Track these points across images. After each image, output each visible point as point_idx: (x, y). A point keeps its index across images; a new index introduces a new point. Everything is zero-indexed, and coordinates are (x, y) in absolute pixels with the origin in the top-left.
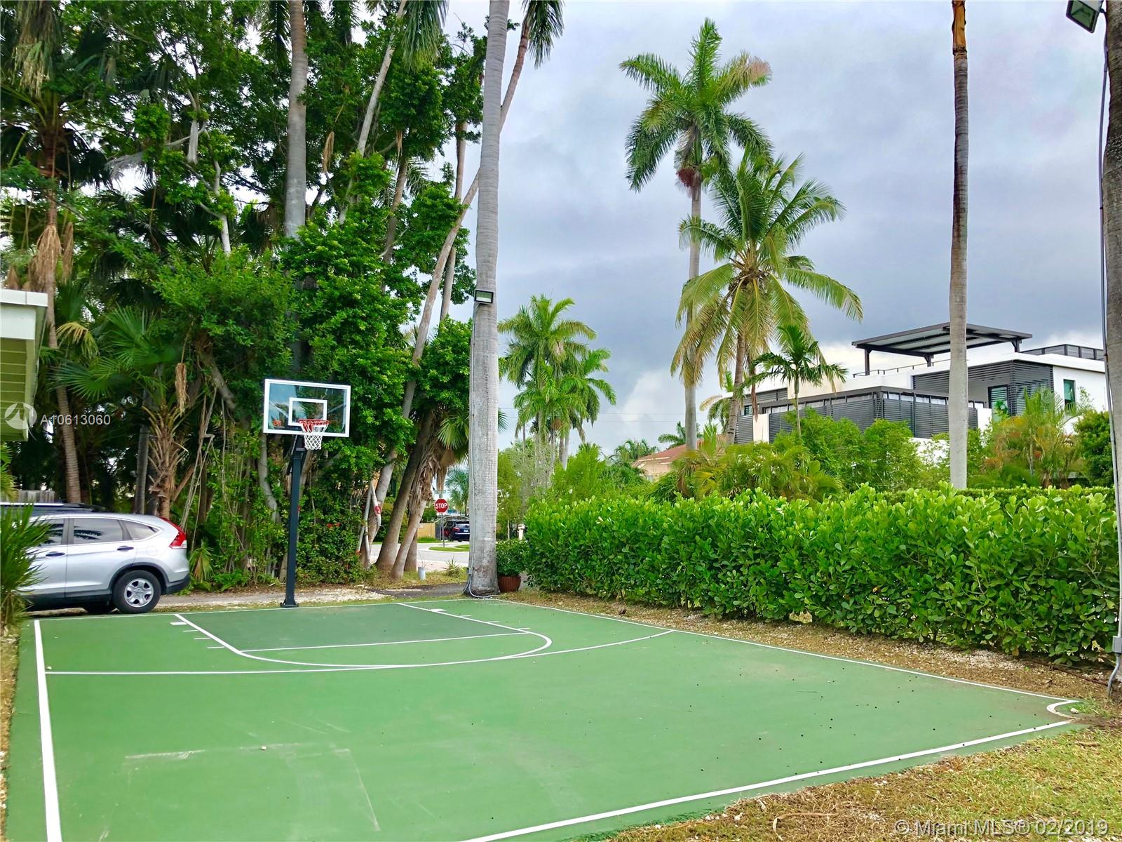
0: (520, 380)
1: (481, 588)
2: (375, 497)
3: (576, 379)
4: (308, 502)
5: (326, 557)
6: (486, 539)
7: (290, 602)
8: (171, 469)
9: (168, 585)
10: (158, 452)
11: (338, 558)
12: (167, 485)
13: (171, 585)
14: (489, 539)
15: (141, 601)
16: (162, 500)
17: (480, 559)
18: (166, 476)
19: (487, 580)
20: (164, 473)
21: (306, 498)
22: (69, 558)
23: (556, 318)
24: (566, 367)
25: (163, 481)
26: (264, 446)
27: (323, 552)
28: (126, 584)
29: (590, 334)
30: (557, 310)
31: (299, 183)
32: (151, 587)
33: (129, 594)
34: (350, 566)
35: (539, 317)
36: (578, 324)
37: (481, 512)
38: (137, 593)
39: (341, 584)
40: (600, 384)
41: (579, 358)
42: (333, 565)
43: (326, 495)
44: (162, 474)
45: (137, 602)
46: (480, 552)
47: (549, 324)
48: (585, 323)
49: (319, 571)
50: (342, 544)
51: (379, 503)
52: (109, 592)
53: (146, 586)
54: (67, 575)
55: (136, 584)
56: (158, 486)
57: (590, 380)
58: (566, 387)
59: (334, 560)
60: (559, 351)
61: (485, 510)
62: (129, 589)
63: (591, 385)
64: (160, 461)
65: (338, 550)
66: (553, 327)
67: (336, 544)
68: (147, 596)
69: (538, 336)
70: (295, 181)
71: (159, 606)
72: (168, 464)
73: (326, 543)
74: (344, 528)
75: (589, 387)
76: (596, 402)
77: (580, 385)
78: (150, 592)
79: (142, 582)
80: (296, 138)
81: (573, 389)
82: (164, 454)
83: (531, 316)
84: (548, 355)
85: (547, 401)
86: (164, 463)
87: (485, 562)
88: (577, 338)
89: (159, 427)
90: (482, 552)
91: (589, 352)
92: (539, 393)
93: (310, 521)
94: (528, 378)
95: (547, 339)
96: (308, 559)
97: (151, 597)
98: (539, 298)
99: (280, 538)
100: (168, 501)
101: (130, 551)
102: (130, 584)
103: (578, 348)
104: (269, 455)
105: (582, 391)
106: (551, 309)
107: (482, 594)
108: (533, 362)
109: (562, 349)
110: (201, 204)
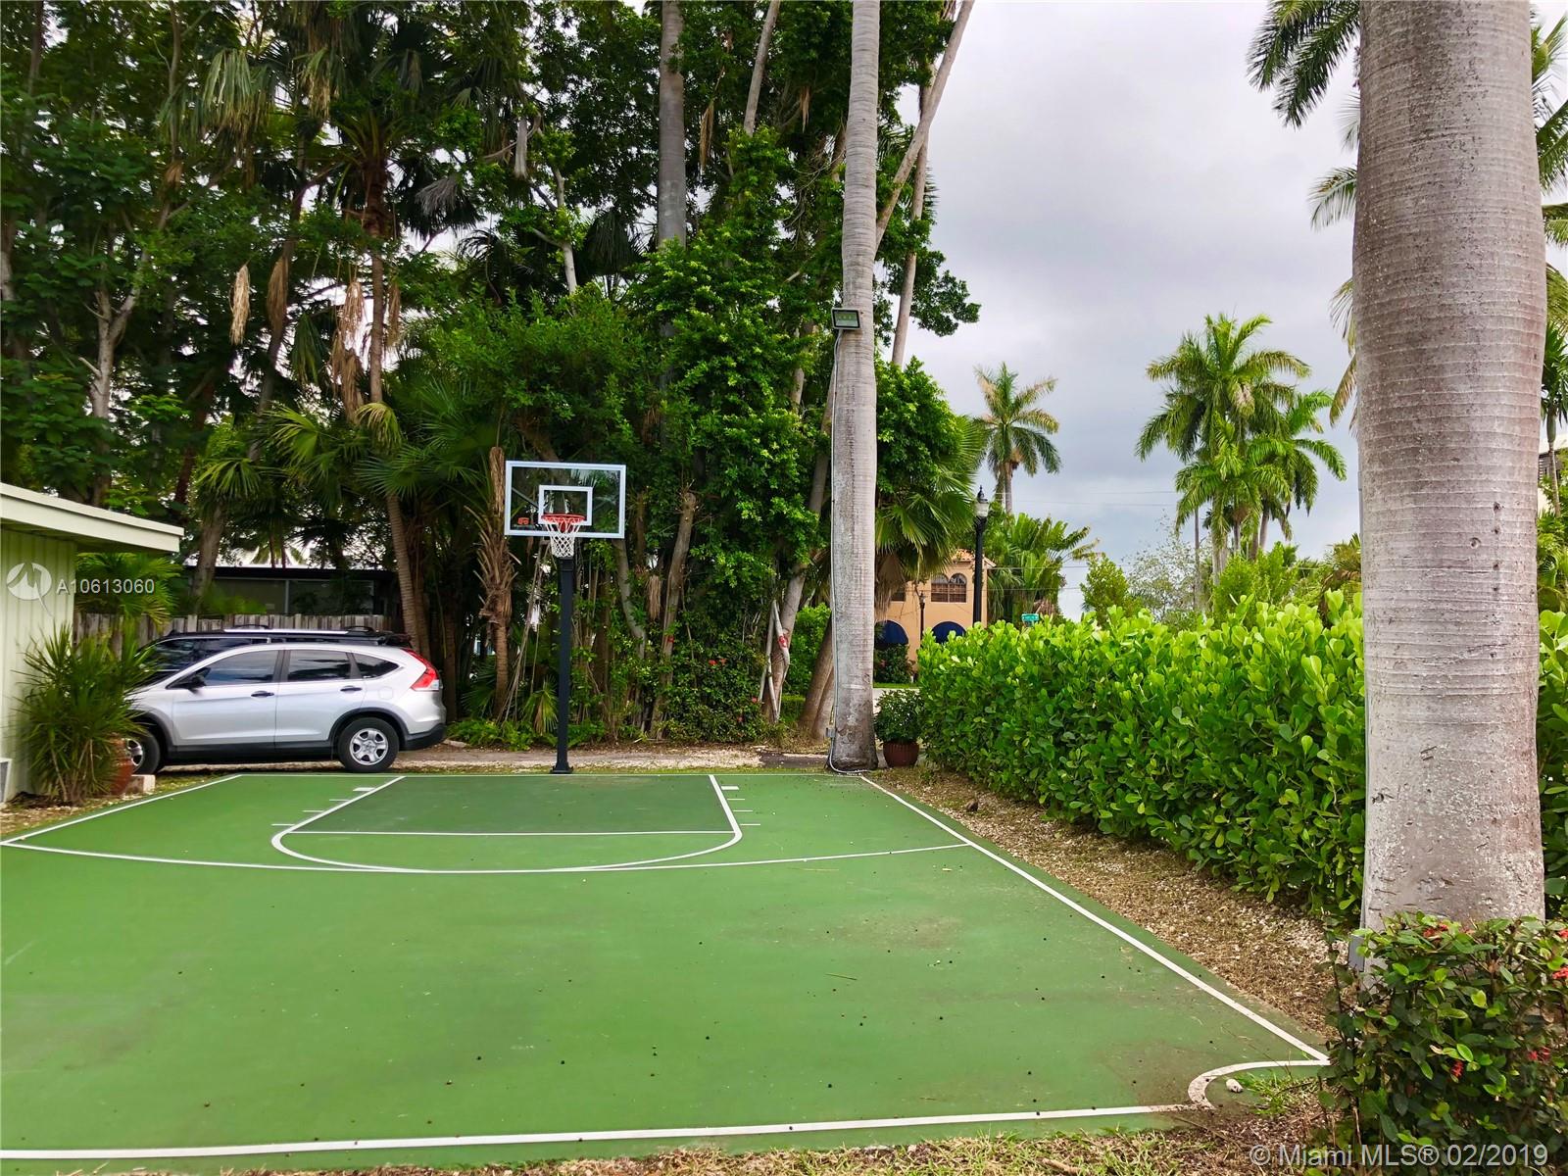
0: (1186, 447)
1: (844, 759)
2: (779, 624)
3: (1274, 441)
4: (683, 630)
5: (711, 706)
6: (853, 686)
7: (562, 767)
8: (503, 586)
9: (407, 738)
10: (486, 565)
11: (726, 708)
12: (500, 608)
13: (411, 738)
14: (858, 687)
15: (372, 758)
16: (494, 628)
17: (845, 716)
18: (497, 596)
19: (855, 747)
20: (494, 592)
21: (678, 625)
22: (280, 700)
23: (1242, 348)
24: (1261, 421)
25: (494, 602)
26: (623, 554)
27: (705, 699)
28: (351, 735)
29: (1303, 370)
30: (1243, 335)
31: (674, 186)
32: (385, 740)
33: (356, 747)
34: (745, 720)
35: (1217, 349)
36: (1280, 355)
37: (844, 646)
38: (367, 747)
39: (730, 743)
40: (1320, 448)
41: (1281, 408)
42: (719, 717)
43: (707, 620)
44: (490, 594)
45: (366, 758)
46: (843, 706)
47: (1232, 357)
48: (1292, 351)
49: (699, 724)
50: (732, 689)
51: (786, 632)
52: (329, 744)
53: (379, 738)
54: (276, 722)
55: (365, 735)
56: (489, 609)
57: (1303, 442)
58: (1257, 455)
59: (720, 709)
60: (1243, 397)
61: (851, 643)
62: (357, 742)
63: (1300, 449)
64: (488, 577)
65: (726, 695)
66: (1240, 360)
67: (724, 688)
68: (380, 752)
69: (1212, 378)
70: (669, 183)
71: (395, 765)
72: (498, 581)
73: (709, 686)
74: (735, 667)
75: (1297, 453)
76: (1312, 479)
77: (1281, 450)
78: (384, 746)
79: (372, 732)
80: (669, 122)
81: (1271, 458)
82: (493, 569)
83: (1203, 348)
84: (1227, 405)
85: (1224, 476)
86: (493, 579)
87: (852, 721)
88: (1278, 377)
89: (487, 532)
90: (848, 705)
91: (1300, 399)
92: (1212, 467)
93: (685, 656)
94: (1198, 445)
95: (1226, 382)
96: (684, 706)
97: (385, 753)
98: (1215, 320)
99: (645, 678)
100: (503, 628)
101: (356, 692)
102: (358, 735)
103: (1283, 391)
104: (631, 566)
105: (1286, 458)
106: (1234, 335)
107: (847, 767)
108: (1205, 417)
109: (1249, 395)
110: (537, 231)
